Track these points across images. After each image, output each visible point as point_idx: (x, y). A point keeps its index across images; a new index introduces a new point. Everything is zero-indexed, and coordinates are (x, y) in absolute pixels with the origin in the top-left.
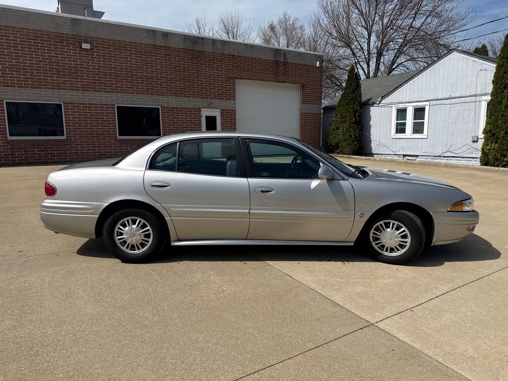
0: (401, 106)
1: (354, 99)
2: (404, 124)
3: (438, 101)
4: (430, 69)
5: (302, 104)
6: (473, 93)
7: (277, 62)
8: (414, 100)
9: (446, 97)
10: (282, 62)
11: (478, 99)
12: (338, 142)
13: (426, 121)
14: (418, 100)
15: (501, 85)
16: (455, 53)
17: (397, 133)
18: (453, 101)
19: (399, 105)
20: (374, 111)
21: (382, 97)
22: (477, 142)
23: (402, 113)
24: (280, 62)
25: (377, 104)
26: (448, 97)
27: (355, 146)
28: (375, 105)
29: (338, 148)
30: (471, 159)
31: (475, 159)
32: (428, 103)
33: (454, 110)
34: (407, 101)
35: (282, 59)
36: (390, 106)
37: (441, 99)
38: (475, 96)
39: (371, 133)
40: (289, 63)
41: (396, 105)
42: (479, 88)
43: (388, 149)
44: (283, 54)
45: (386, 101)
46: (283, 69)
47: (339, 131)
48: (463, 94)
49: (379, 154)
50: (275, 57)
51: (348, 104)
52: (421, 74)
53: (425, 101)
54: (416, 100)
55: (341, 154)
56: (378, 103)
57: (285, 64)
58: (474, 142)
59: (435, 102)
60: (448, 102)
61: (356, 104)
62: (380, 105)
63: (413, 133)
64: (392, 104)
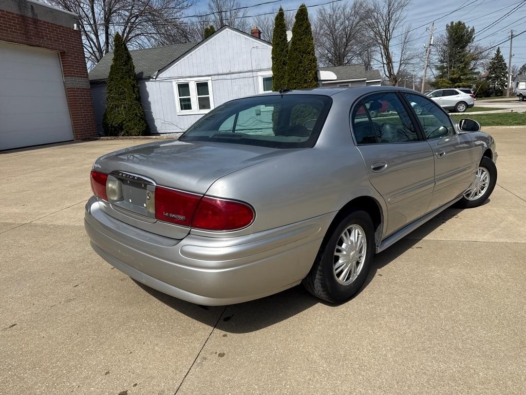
0: (182, 81)
1: (128, 72)
2: (189, 100)
3: (219, 76)
4: (206, 43)
5: (65, 76)
6: (250, 69)
7: (24, 18)
8: (195, 75)
9: (226, 73)
10: (30, 18)
11: (255, 74)
12: (122, 123)
13: (211, 96)
14: (199, 75)
15: (281, 61)
16: (227, 29)
17: (182, 109)
18: (234, 76)
19: (179, 79)
20: (151, 87)
21: (159, 71)
22: (260, 114)
23: (184, 88)
24: (28, 17)
25: (153, 78)
26: (228, 72)
27: (142, 126)
28: (151, 80)
29: (122, 129)
30: (257, 130)
31: (261, 130)
32: (210, 78)
33: (236, 85)
34: (187, 75)
35: (30, 15)
36: (170, 80)
37: (222, 74)
38: (252, 71)
39: (152, 110)
40: (41, 21)
41: (176, 80)
42: (254, 64)
43: (175, 127)
44: (31, 7)
45: (163, 75)
46: (35, 28)
47: (119, 109)
48: (241, 69)
49: (165, 133)
50: (20, 9)
51: (123, 78)
52: (198, 48)
53: (206, 76)
54: (197, 75)
55: (128, 136)
56: (155, 77)
57: (36, 21)
58: (257, 115)
59: (216, 77)
60: (229, 77)
61: (132, 78)
62: (157, 79)
63: (200, 109)
64: (171, 78)
